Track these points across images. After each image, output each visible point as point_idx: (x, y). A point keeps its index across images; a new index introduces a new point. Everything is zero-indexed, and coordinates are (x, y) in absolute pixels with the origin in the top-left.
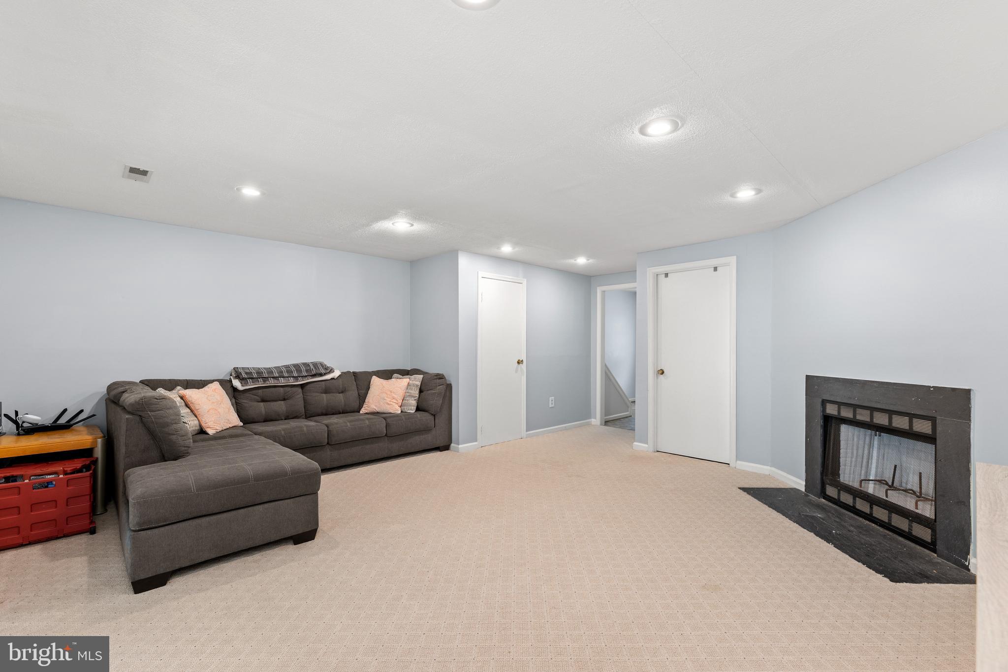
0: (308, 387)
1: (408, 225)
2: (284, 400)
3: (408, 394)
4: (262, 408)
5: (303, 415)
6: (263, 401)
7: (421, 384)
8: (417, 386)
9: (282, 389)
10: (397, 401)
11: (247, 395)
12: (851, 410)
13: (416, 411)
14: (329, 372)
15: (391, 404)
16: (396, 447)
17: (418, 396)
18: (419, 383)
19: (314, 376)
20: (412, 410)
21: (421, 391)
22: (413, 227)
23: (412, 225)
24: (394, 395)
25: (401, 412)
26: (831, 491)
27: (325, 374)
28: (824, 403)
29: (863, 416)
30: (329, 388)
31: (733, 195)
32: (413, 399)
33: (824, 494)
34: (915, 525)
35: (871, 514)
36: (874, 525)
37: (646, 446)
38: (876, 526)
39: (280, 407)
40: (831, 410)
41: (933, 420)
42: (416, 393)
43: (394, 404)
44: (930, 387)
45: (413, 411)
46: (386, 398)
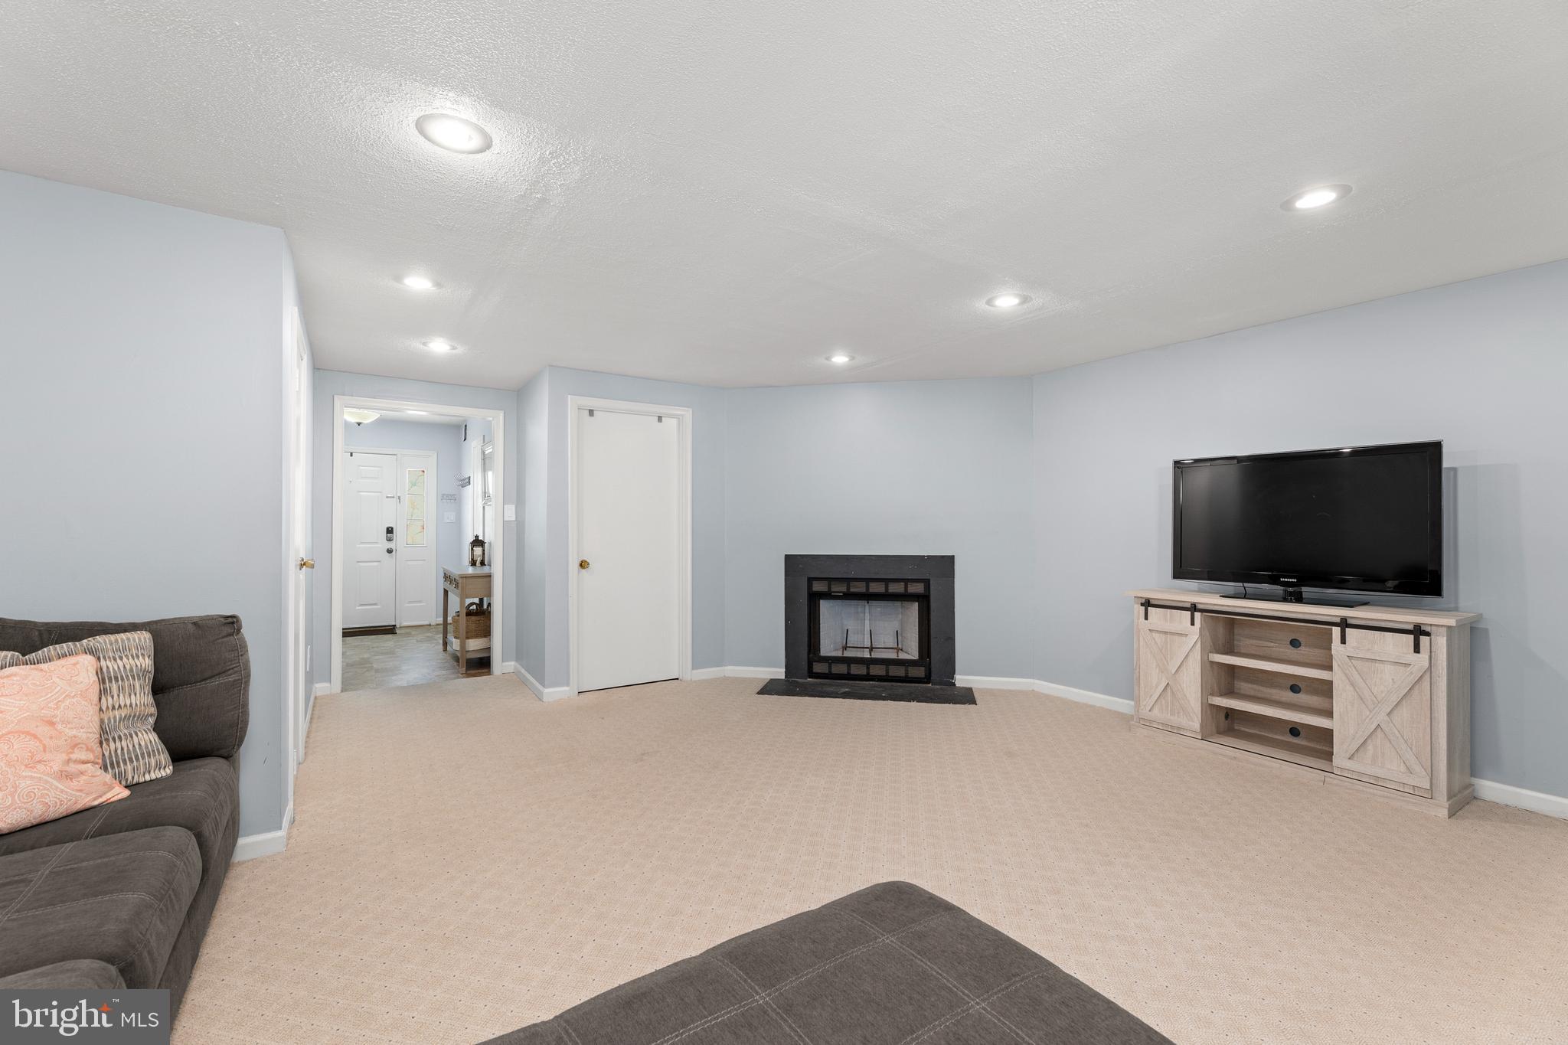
12: (826, 583)
18: (147, 663)
26: (819, 668)
28: (810, 580)
29: (838, 588)
31: (828, 359)
33: (812, 674)
34: (910, 668)
35: (868, 674)
36: (871, 682)
37: (566, 688)
38: (874, 682)
40: (818, 587)
41: (927, 583)
44: (924, 556)
45: (169, 771)
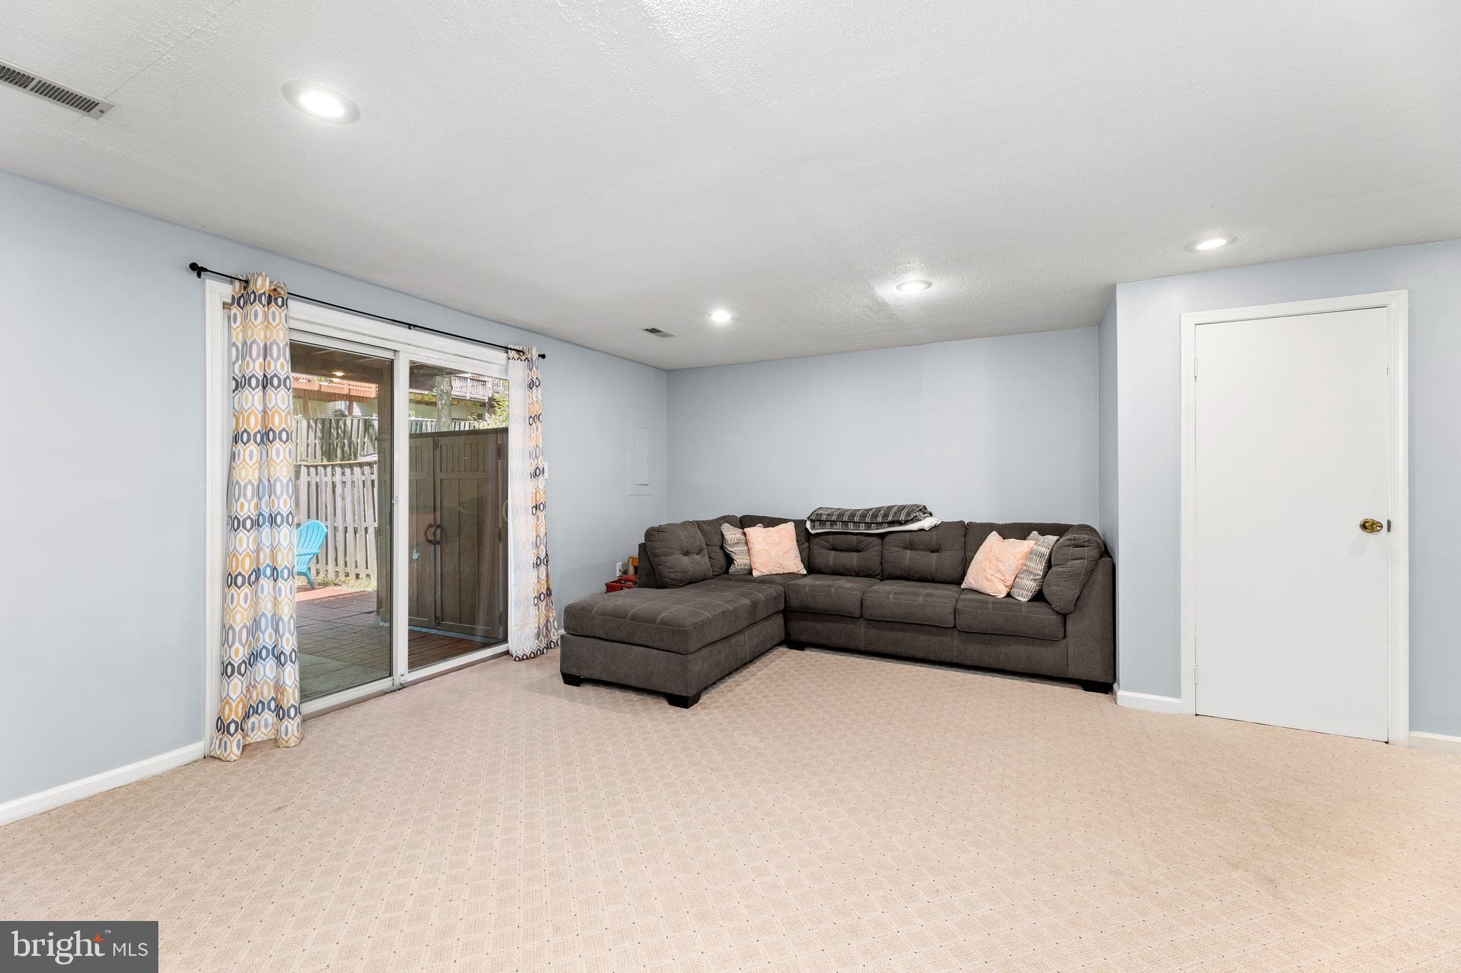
0: (887, 539)
1: (922, 286)
2: (858, 551)
3: (1025, 568)
4: (831, 558)
5: (878, 575)
6: (834, 549)
7: (1051, 553)
8: (1042, 555)
9: (855, 537)
10: (1004, 576)
11: (818, 539)
13: (1029, 601)
14: (912, 519)
15: (992, 581)
16: (973, 651)
17: (1041, 573)
18: (1047, 552)
19: (892, 523)
20: (1023, 597)
21: (1049, 565)
22: (932, 288)
23: (930, 285)
24: (1000, 566)
25: (1009, 595)
27: (906, 522)
30: (914, 542)
32: (1031, 577)
39: (852, 559)
42: (1039, 568)
43: (996, 580)
45: (1026, 600)
46: (987, 569)
